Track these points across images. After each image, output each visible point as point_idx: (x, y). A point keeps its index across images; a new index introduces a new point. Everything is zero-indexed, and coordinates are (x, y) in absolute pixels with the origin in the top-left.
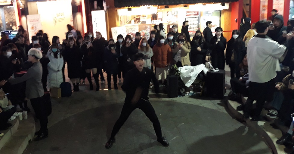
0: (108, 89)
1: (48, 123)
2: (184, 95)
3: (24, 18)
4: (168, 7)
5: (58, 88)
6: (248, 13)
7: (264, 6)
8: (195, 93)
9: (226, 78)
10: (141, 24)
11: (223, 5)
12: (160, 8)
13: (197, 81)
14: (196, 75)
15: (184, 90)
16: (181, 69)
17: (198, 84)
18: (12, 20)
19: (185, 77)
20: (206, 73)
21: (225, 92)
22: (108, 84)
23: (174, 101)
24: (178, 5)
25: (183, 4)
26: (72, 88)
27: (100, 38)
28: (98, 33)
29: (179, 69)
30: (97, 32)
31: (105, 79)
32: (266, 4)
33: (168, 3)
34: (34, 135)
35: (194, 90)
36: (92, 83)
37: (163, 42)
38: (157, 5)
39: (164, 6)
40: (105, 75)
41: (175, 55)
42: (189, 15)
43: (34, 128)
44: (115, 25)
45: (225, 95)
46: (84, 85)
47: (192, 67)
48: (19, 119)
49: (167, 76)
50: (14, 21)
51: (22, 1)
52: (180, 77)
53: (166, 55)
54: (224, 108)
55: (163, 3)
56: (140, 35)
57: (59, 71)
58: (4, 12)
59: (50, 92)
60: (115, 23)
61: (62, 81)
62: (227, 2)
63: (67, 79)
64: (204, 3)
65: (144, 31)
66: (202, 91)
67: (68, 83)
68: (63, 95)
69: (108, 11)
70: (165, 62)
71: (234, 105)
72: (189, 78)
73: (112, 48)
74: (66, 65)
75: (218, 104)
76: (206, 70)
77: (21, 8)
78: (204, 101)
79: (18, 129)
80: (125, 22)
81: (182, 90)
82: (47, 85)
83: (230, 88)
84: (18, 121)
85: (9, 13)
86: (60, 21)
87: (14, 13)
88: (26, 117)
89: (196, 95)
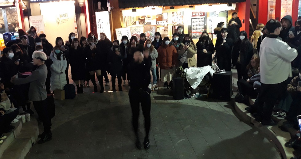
0: (112, 91)
1: (51, 125)
2: (191, 97)
3: (26, 19)
4: (173, 8)
5: (61, 90)
6: (256, 13)
7: (272, 7)
8: (201, 95)
9: (233, 80)
10: (146, 25)
11: (230, 5)
12: (166, 9)
13: (203, 83)
14: (203, 76)
15: (190, 92)
16: (187, 70)
17: (204, 86)
18: (14, 21)
19: (192, 78)
20: (212, 75)
21: (233, 94)
22: (112, 86)
23: (180, 103)
24: (183, 6)
25: (189, 4)
26: (76, 90)
27: (104, 39)
28: (103, 34)
29: (185, 71)
30: (101, 34)
31: (109, 81)
32: (274, 4)
33: (174, 3)
34: (37, 137)
35: (200, 92)
36: (96, 85)
37: (168, 44)
38: (162, 6)
39: (169, 7)
40: (109, 76)
41: (181, 56)
42: (195, 16)
43: (37, 131)
44: (119, 27)
45: (232, 97)
46: (89, 87)
47: (198, 69)
48: (22, 122)
49: (173, 78)
50: (17, 22)
51: (24, 2)
52: (186, 78)
53: (172, 57)
54: (231, 110)
55: (169, 4)
56: (145, 36)
57: (62, 73)
58: (7, 13)
59: (53, 94)
60: (120, 23)
61: (65, 83)
62: (234, 3)
63: (71, 81)
64: (210, 4)
65: (149, 32)
66: (208, 92)
67: (71, 85)
68: (67, 97)
69: (112, 12)
70: (170, 64)
71: (242, 107)
72: (196, 79)
73: (117, 49)
74: (70, 66)
75: (225, 106)
76: (212, 72)
77: (23, 9)
78: (210, 103)
79: (20, 132)
80: (130, 23)
81: (188, 92)
82: (50, 87)
83: (238, 90)
84: (21, 124)
85: (11, 14)
86: (64, 22)
87: (17, 14)
88: (29, 120)
89: (202, 97)
